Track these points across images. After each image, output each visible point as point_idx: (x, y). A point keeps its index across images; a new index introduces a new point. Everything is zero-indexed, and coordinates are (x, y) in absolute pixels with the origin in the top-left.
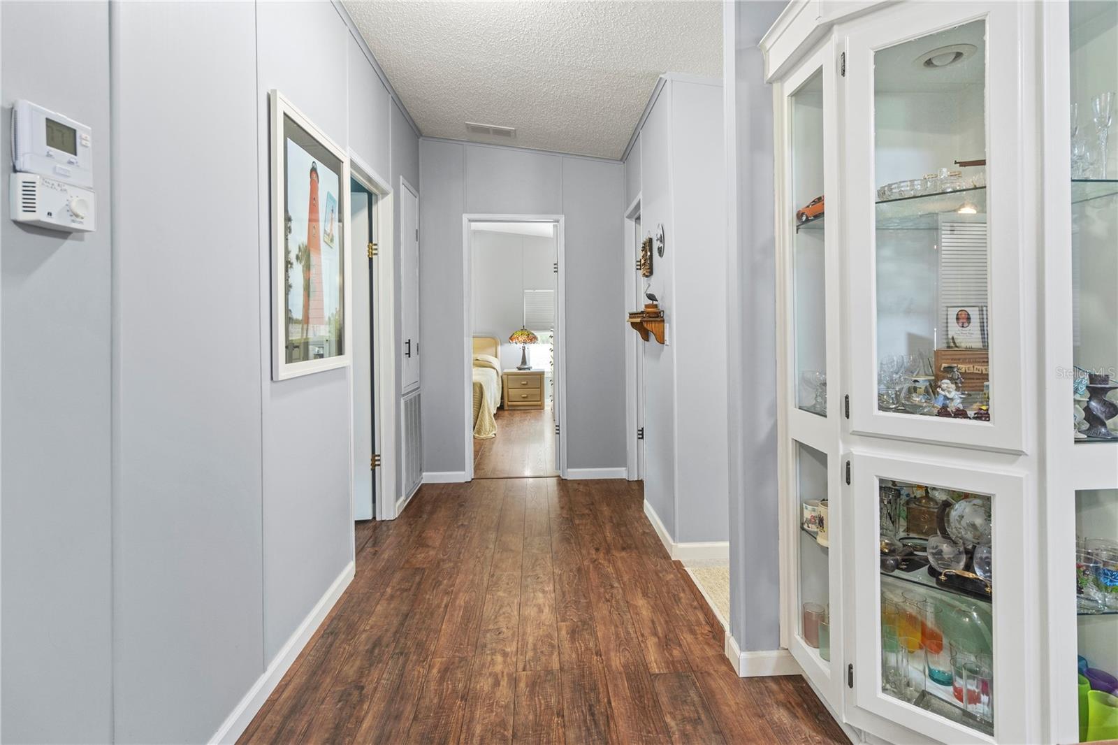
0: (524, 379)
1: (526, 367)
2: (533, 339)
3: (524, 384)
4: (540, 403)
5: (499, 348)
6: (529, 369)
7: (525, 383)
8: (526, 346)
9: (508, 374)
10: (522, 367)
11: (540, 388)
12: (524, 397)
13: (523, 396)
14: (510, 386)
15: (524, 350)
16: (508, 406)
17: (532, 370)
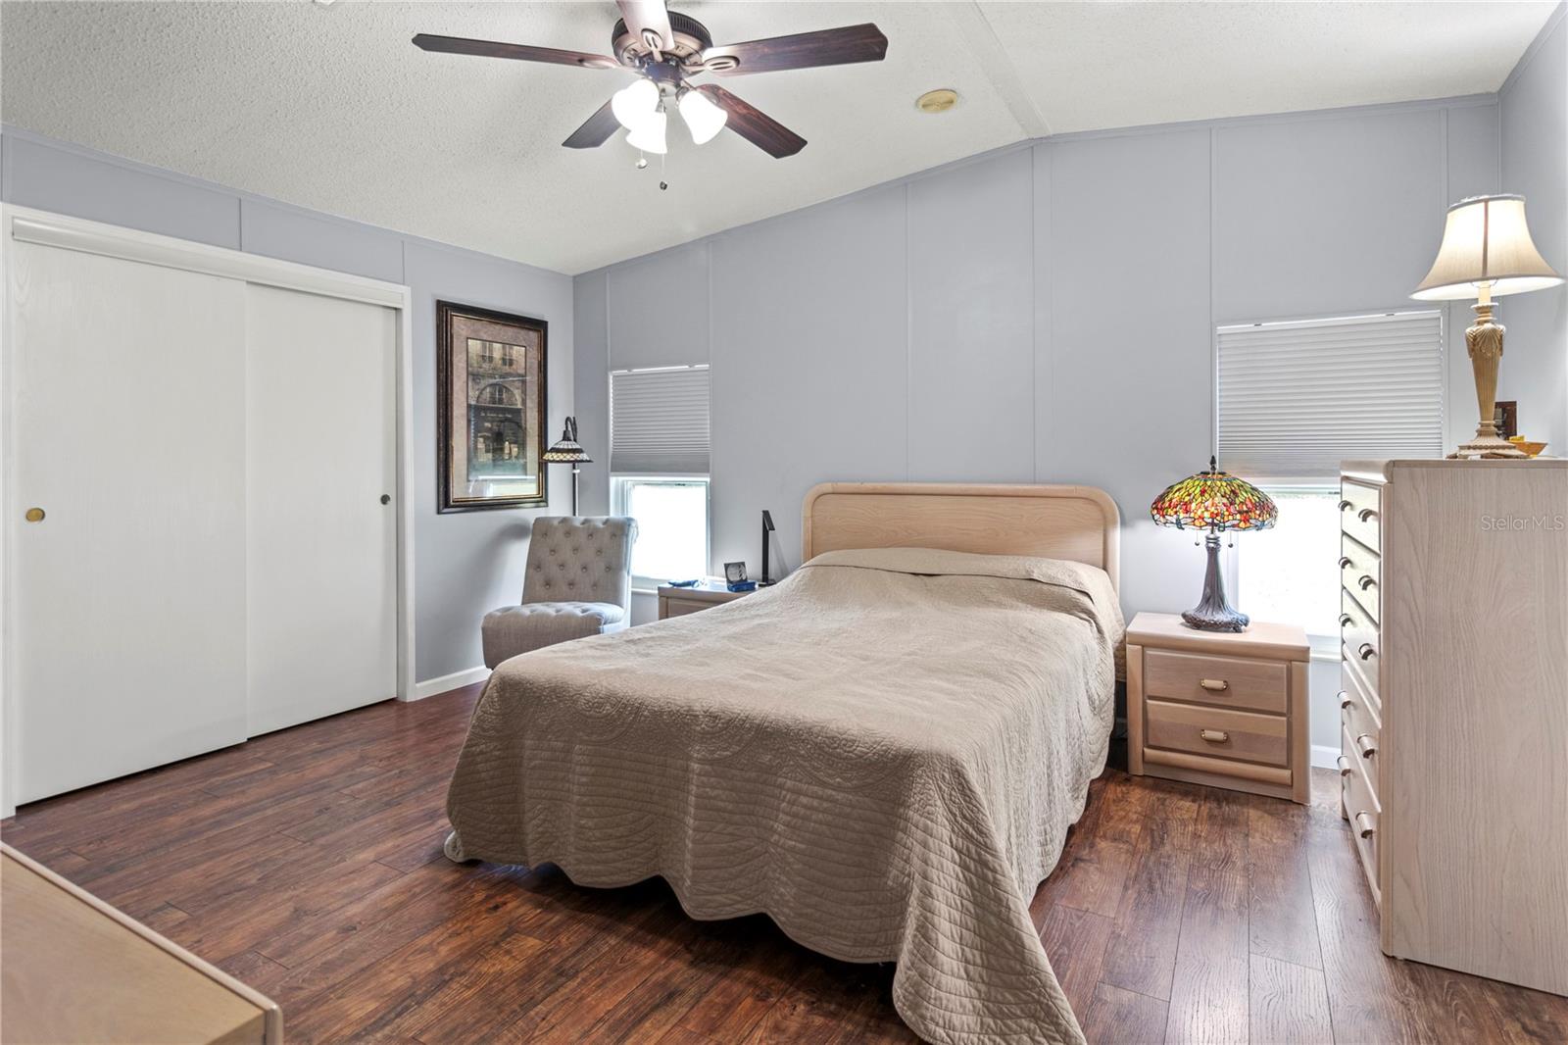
0: (1213, 671)
1: (1221, 617)
2: (1257, 512)
3: (1212, 691)
4: (1286, 773)
5: (1117, 536)
6: (1235, 627)
7: (1218, 684)
8: (1224, 537)
9: (1147, 643)
10: (1208, 616)
11: (1288, 714)
12: (1212, 742)
13: (1209, 734)
14: (1153, 687)
15: (1213, 553)
16: (1145, 761)
17: (1248, 637)
